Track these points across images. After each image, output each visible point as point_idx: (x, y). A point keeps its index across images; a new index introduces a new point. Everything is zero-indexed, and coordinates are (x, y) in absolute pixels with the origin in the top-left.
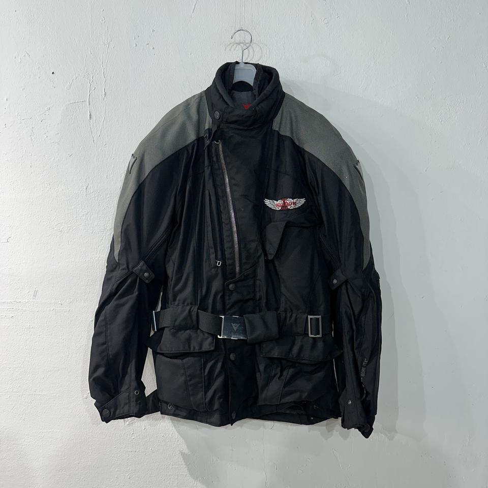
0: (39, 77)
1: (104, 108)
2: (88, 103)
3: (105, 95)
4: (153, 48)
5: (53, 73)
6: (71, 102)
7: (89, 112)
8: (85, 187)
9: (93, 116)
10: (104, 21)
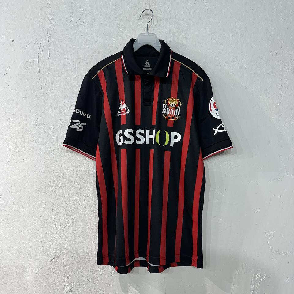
0: (3, 44)
1: (49, 65)
2: (38, 61)
3: (50, 55)
4: (83, 23)
5: (13, 41)
6: (26, 61)
7: (38, 67)
8: (35, 121)
9: (41, 70)
10: (48, 5)
